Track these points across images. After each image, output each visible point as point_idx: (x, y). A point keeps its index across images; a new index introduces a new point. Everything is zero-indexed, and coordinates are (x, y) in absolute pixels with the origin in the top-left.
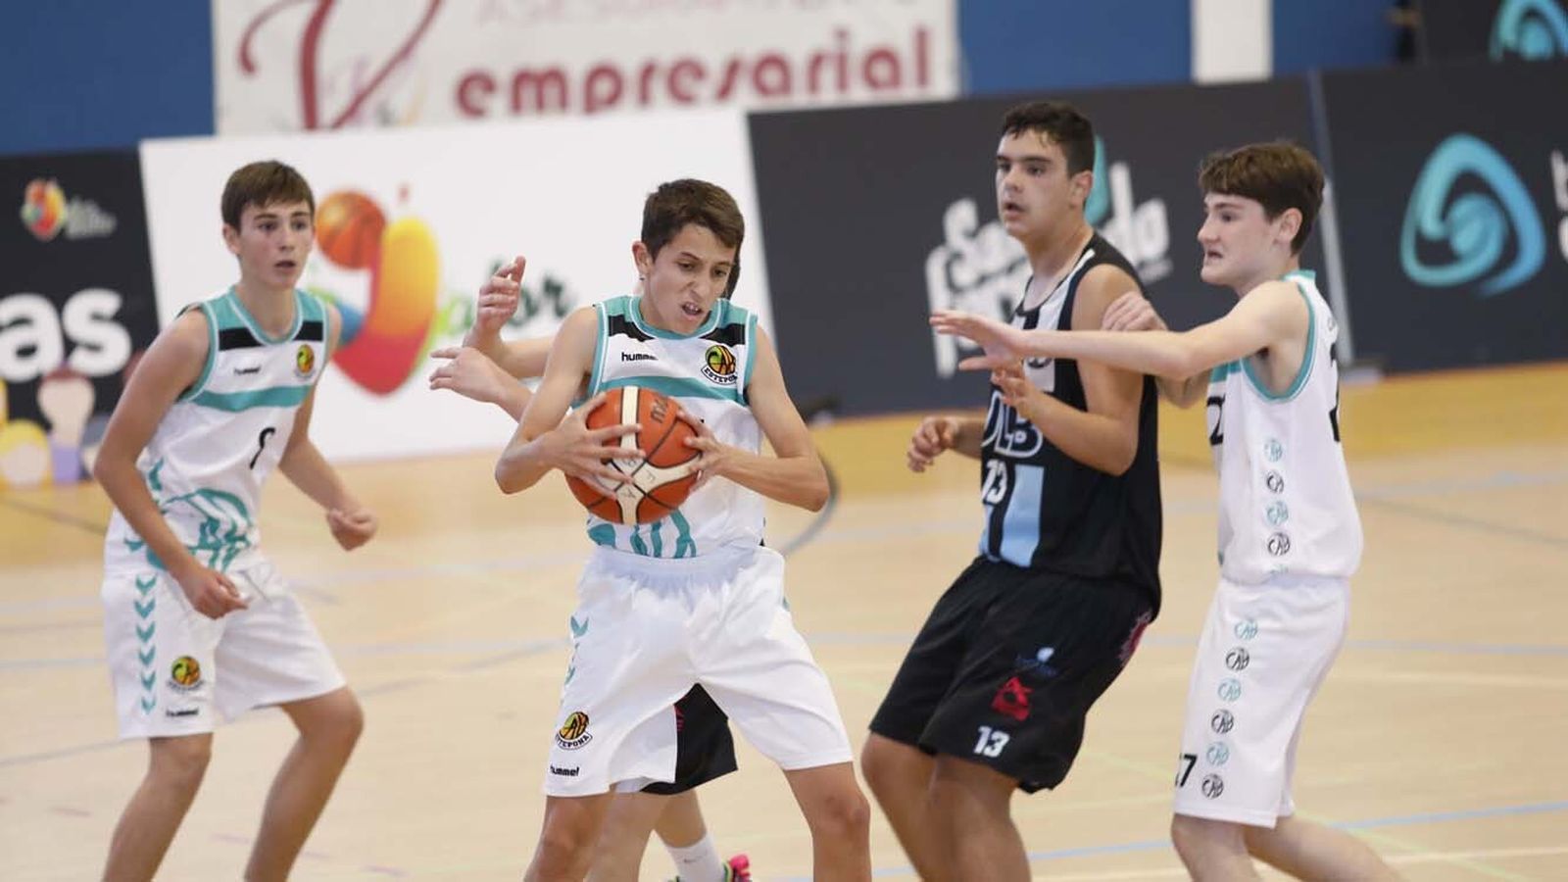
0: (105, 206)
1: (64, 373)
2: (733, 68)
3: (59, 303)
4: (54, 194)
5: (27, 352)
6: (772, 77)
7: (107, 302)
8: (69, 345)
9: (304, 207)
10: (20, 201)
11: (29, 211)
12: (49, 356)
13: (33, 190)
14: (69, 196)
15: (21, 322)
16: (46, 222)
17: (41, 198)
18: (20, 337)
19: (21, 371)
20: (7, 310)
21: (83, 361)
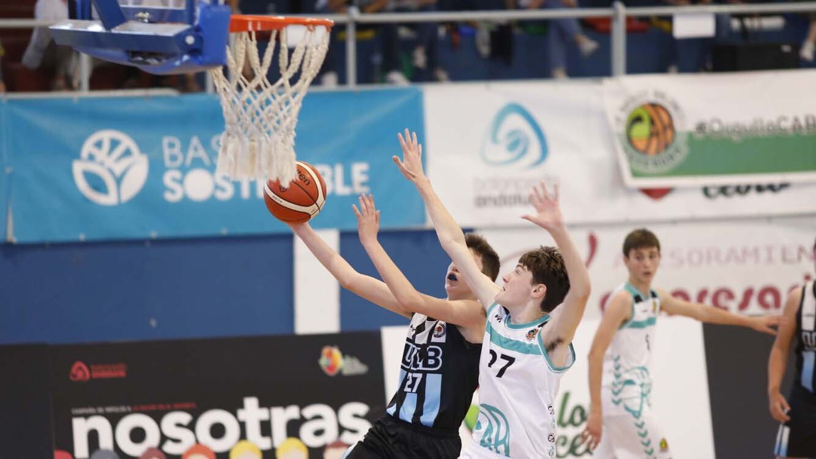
0: (362, 360)
1: (338, 444)
2: (748, 294)
3: (336, 409)
4: (336, 353)
5: (319, 433)
6: (769, 298)
7: (361, 408)
8: (341, 429)
9: (655, 249)
10: (318, 356)
11: (324, 362)
12: (330, 435)
13: (326, 350)
14: (344, 354)
15: (318, 417)
16: (331, 368)
17: (330, 355)
18: (316, 425)
19: (316, 442)
20: (309, 412)
21: (347, 437)
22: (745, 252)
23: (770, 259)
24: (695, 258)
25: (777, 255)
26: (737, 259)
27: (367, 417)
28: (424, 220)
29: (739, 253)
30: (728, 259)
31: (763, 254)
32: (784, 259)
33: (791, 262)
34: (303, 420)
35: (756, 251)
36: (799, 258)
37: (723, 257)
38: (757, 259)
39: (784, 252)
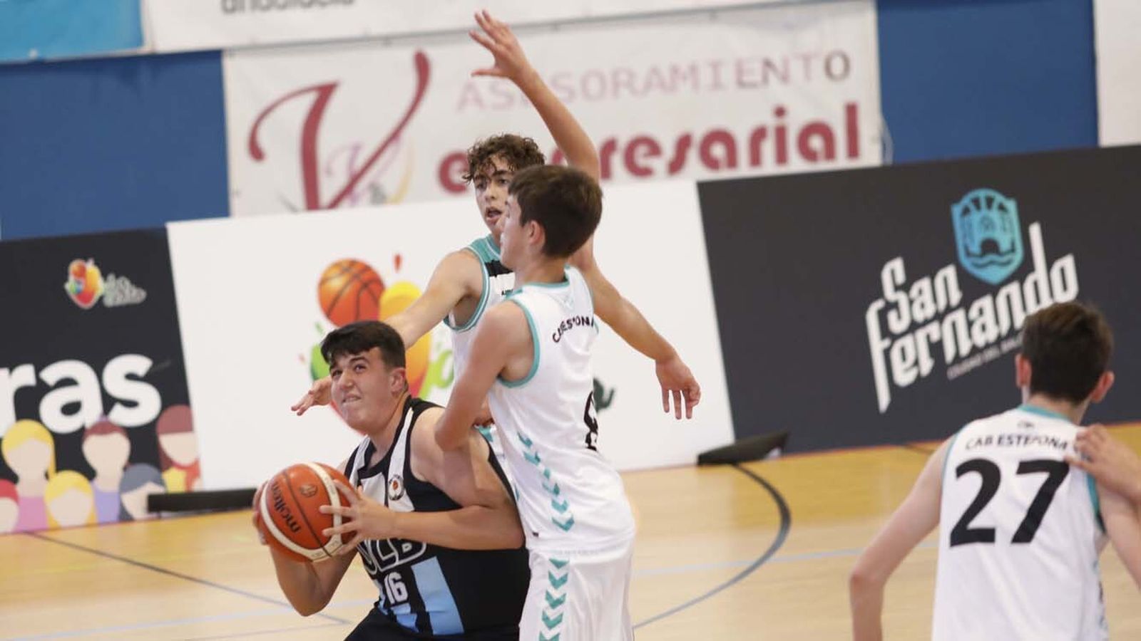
0: (137, 282)
1: (104, 428)
2: (684, 143)
3: (98, 367)
4: (92, 269)
5: (71, 409)
6: (718, 150)
7: (141, 364)
8: (109, 402)
10: (63, 276)
11: (71, 286)
12: (91, 413)
13: (74, 266)
14: (105, 270)
15: (67, 382)
16: (85, 296)
17: (82, 273)
18: (66, 395)
19: (68, 425)
20: (52, 374)
21: (120, 415)
22: (675, 70)
23: (717, 85)
24: (594, 86)
25: (728, 75)
26: (662, 85)
27: (149, 378)
28: (139, 40)
29: (666, 74)
30: (648, 86)
31: (706, 76)
32: (741, 84)
33: (753, 85)
34: (42, 389)
35: (693, 69)
36: (765, 79)
37: (639, 83)
38: (696, 85)
39: (740, 71)
